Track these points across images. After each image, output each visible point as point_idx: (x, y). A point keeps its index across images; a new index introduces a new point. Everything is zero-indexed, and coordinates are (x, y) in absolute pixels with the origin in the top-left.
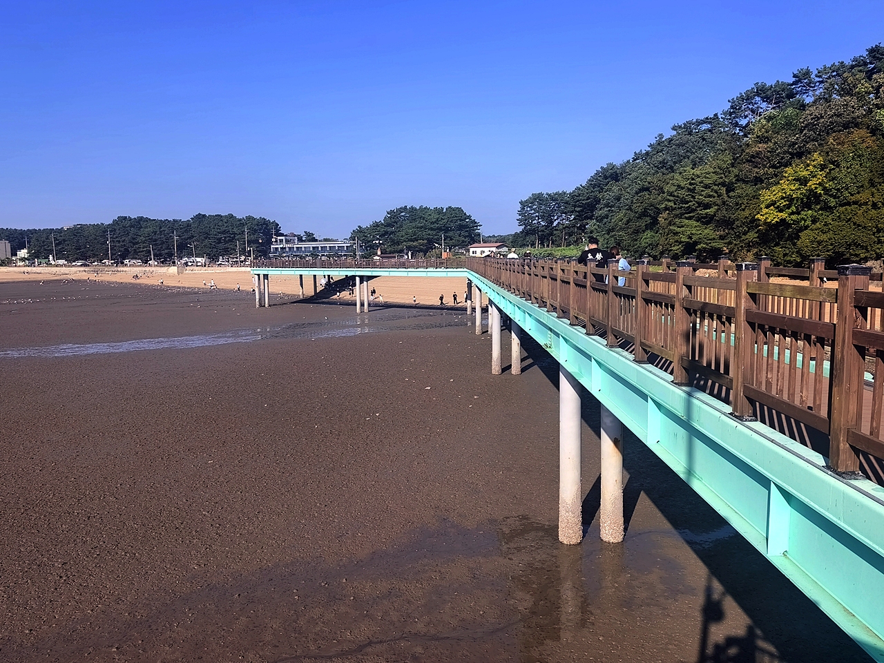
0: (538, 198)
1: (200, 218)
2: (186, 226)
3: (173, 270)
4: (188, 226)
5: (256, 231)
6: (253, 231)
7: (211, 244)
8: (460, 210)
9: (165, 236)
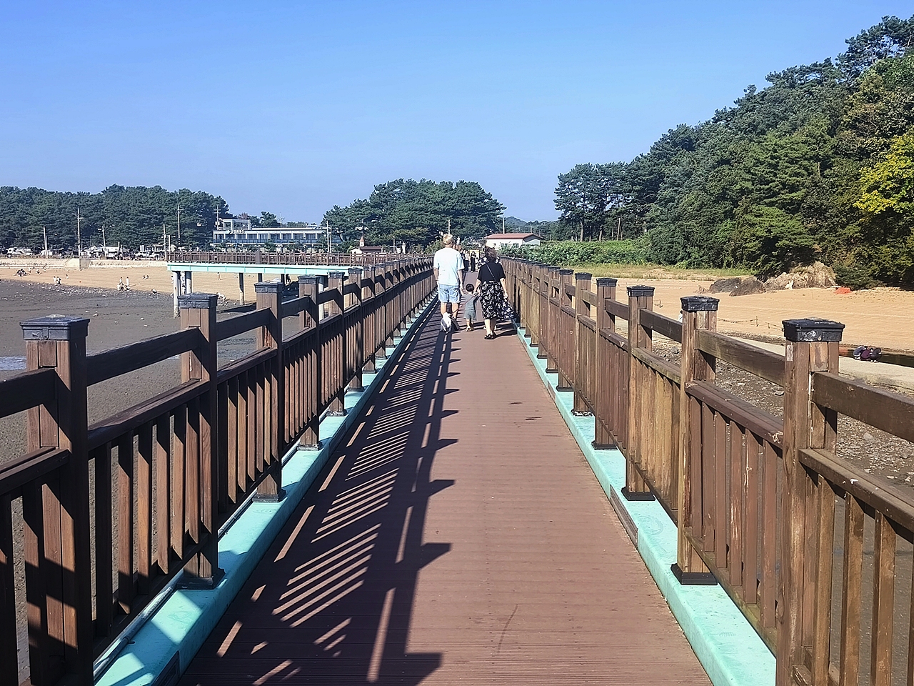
0: (584, 172)
1: (116, 190)
2: (97, 202)
3: (74, 263)
4: (98, 202)
5: (192, 210)
6: (189, 211)
7: (129, 228)
8: (476, 186)
9: (66, 215)
